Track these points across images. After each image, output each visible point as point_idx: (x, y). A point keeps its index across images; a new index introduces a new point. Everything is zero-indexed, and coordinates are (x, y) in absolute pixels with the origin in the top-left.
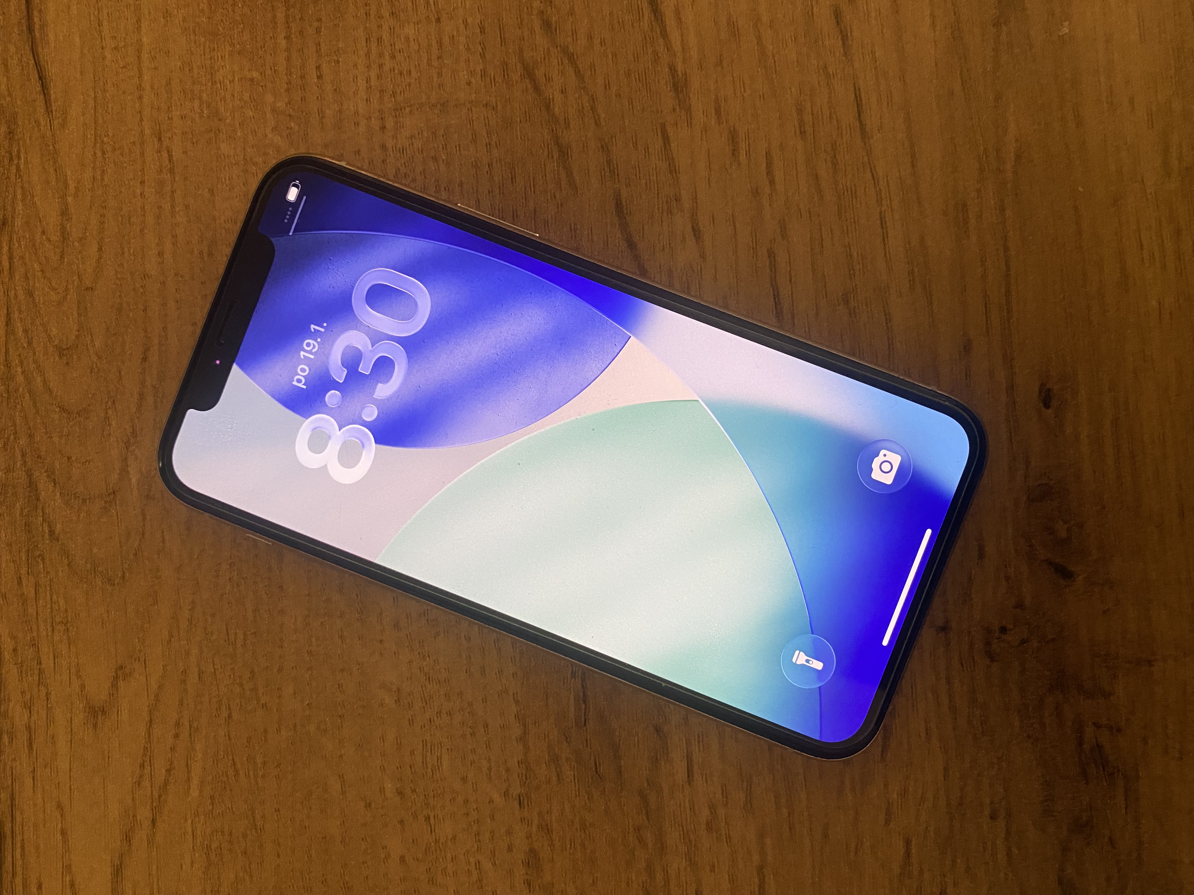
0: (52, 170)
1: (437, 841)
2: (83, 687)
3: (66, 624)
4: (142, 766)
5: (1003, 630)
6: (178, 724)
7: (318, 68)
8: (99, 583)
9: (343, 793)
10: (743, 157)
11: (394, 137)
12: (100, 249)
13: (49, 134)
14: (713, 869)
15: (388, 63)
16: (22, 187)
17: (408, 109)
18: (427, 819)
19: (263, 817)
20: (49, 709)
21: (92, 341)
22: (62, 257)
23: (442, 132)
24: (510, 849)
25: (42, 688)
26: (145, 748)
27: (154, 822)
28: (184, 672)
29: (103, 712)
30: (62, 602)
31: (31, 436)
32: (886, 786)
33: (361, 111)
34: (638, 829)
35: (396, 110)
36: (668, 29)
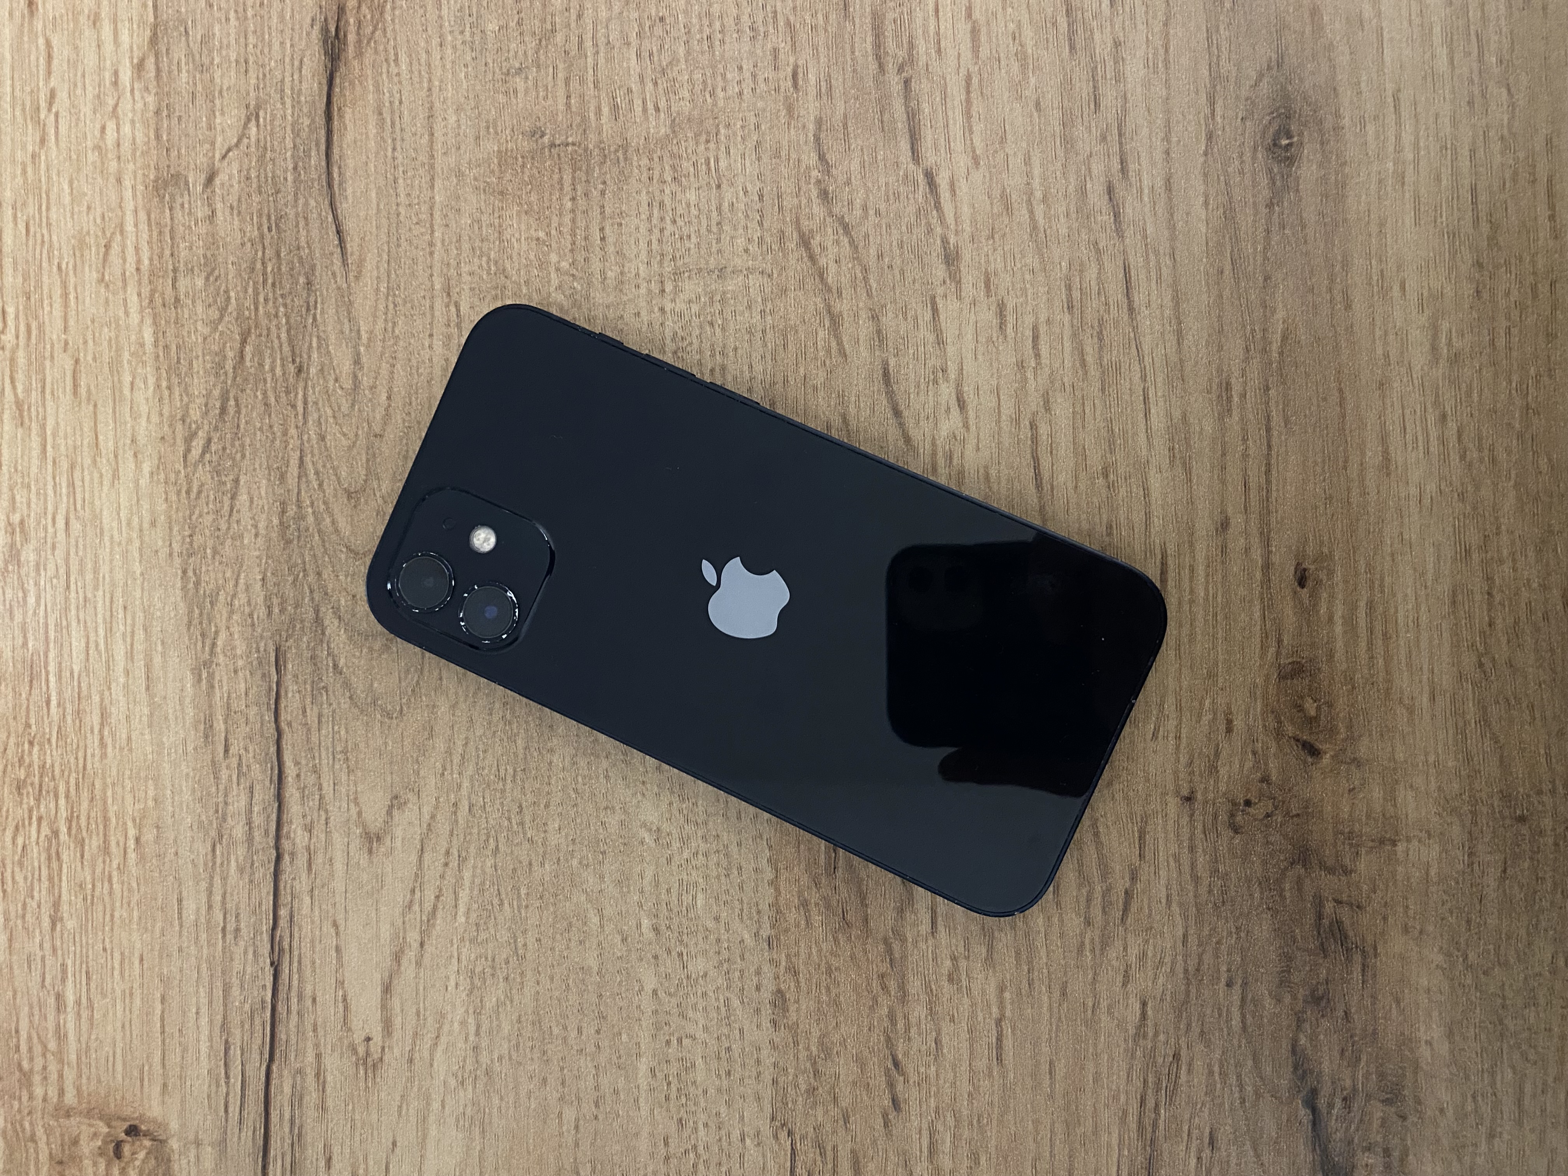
0: (346, 321)
1: (688, 977)
2: (360, 814)
3: (346, 754)
4: (413, 891)
5: (1248, 803)
6: (448, 853)
7: (602, 229)
8: (378, 716)
9: (602, 926)
10: (1009, 331)
11: (673, 300)
12: (389, 398)
13: (345, 286)
14: (952, 1019)
15: (670, 228)
16: (318, 337)
17: (686, 274)
18: (680, 955)
19: (525, 945)
20: (328, 833)
21: (379, 486)
22: (353, 405)
23: (719, 298)
24: (758, 988)
25: (322, 813)
26: (416, 875)
27: (422, 945)
28: (455, 805)
29: (379, 839)
30: (343, 732)
31: (319, 574)
32: (1125, 949)
33: (641, 272)
34: (882, 976)
35: (675, 274)
36: (942, 201)
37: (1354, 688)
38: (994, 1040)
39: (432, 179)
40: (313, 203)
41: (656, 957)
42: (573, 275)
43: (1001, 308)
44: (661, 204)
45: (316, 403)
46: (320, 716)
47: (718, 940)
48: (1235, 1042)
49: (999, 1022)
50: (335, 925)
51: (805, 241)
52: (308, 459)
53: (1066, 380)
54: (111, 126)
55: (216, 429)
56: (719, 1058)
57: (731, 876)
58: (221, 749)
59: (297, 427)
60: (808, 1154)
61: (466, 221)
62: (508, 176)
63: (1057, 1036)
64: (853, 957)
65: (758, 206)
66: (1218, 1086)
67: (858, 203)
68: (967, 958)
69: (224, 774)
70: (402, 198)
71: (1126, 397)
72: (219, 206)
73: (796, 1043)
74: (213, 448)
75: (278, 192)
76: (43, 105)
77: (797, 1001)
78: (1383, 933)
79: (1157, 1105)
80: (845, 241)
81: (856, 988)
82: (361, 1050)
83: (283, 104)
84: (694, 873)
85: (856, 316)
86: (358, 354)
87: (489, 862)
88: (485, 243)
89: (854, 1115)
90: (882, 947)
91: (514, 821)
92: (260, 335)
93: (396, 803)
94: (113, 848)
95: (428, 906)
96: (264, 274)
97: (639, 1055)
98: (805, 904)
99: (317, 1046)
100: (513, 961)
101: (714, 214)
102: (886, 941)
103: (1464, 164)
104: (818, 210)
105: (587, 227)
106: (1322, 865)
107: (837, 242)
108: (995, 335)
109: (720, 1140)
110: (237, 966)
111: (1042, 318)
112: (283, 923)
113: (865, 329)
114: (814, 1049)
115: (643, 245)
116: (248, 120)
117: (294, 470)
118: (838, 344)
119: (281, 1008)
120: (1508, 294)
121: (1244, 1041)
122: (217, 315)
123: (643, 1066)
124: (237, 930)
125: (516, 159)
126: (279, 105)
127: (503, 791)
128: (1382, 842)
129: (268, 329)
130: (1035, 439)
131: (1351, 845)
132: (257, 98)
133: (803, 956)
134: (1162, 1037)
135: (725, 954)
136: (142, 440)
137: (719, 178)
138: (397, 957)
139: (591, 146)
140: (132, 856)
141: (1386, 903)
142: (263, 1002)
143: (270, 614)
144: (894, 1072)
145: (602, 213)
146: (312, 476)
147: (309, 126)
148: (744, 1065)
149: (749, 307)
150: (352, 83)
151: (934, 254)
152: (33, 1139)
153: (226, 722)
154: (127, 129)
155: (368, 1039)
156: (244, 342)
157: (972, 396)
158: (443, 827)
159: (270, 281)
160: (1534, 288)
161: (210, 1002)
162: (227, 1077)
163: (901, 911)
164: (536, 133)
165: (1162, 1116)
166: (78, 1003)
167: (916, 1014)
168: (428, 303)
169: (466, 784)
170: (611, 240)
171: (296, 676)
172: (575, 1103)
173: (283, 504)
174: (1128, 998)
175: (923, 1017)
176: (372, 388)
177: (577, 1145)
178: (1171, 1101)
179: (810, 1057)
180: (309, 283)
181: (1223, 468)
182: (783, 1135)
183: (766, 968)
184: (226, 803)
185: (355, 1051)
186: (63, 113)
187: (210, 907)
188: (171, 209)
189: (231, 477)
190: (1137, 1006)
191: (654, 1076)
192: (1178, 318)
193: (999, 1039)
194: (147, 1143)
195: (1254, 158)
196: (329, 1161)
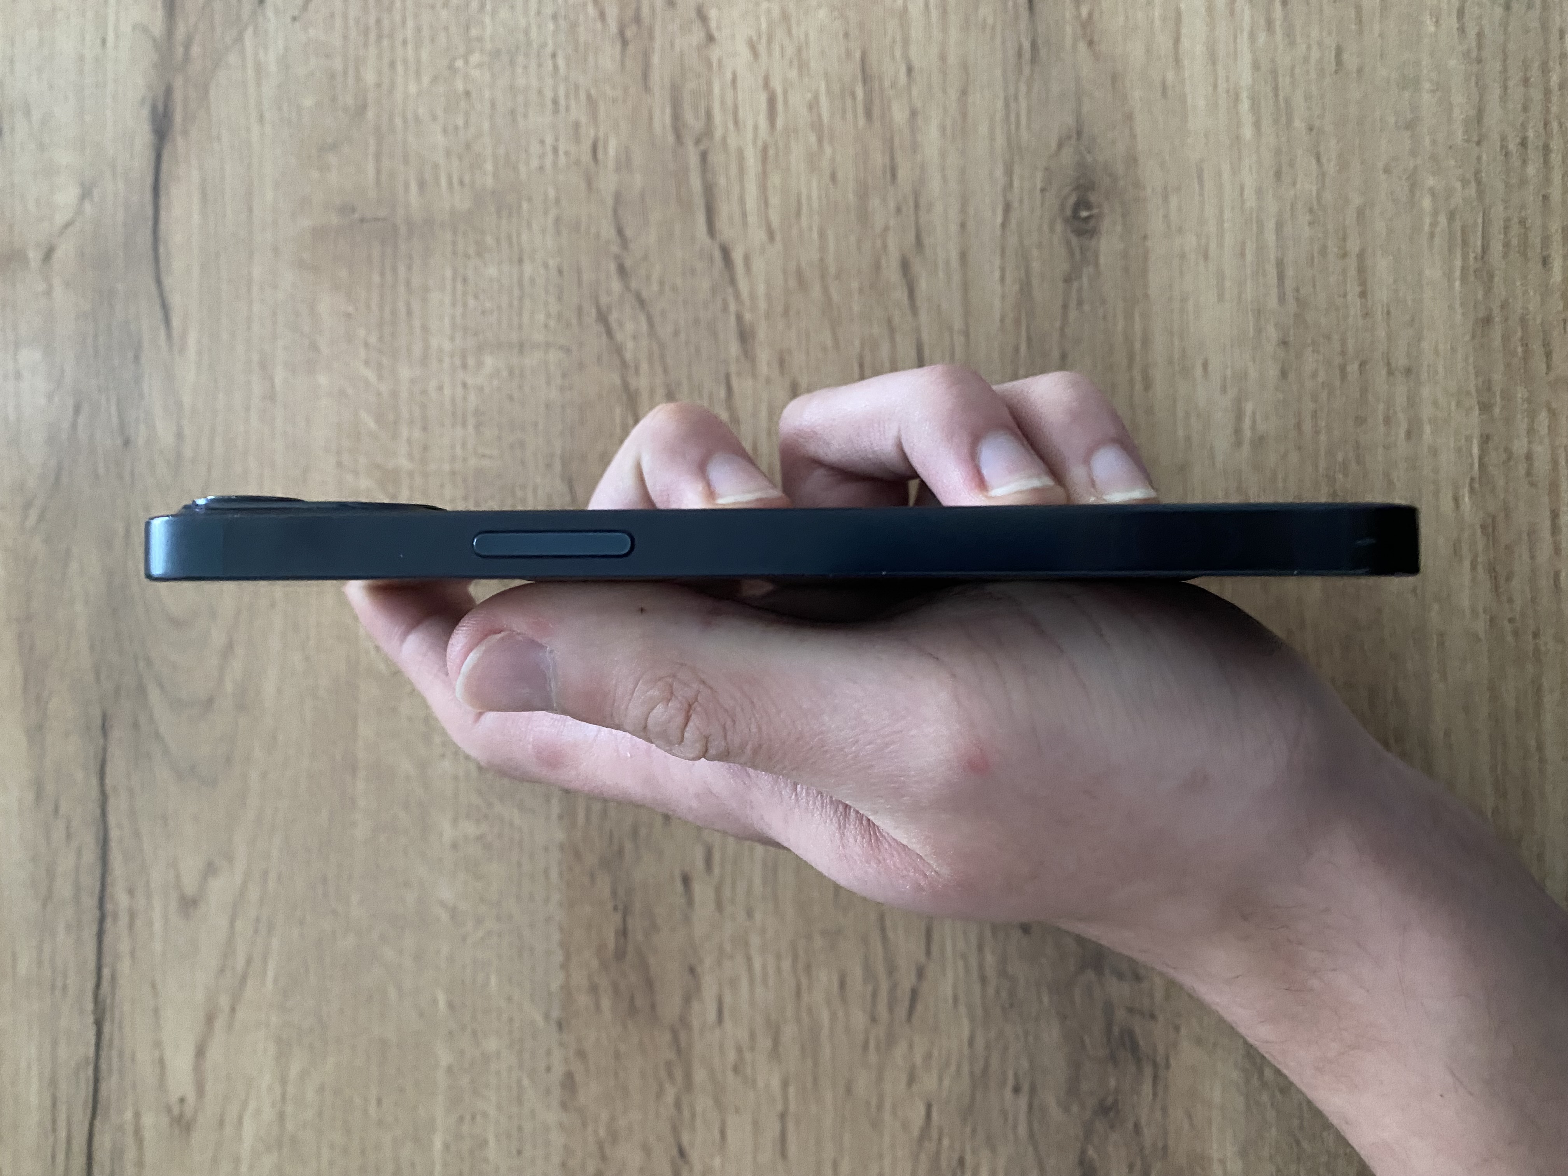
82: (176, 1111)
103: (1270, 237)
120: (1314, 375)
160: (1343, 369)
195: (1052, 230)
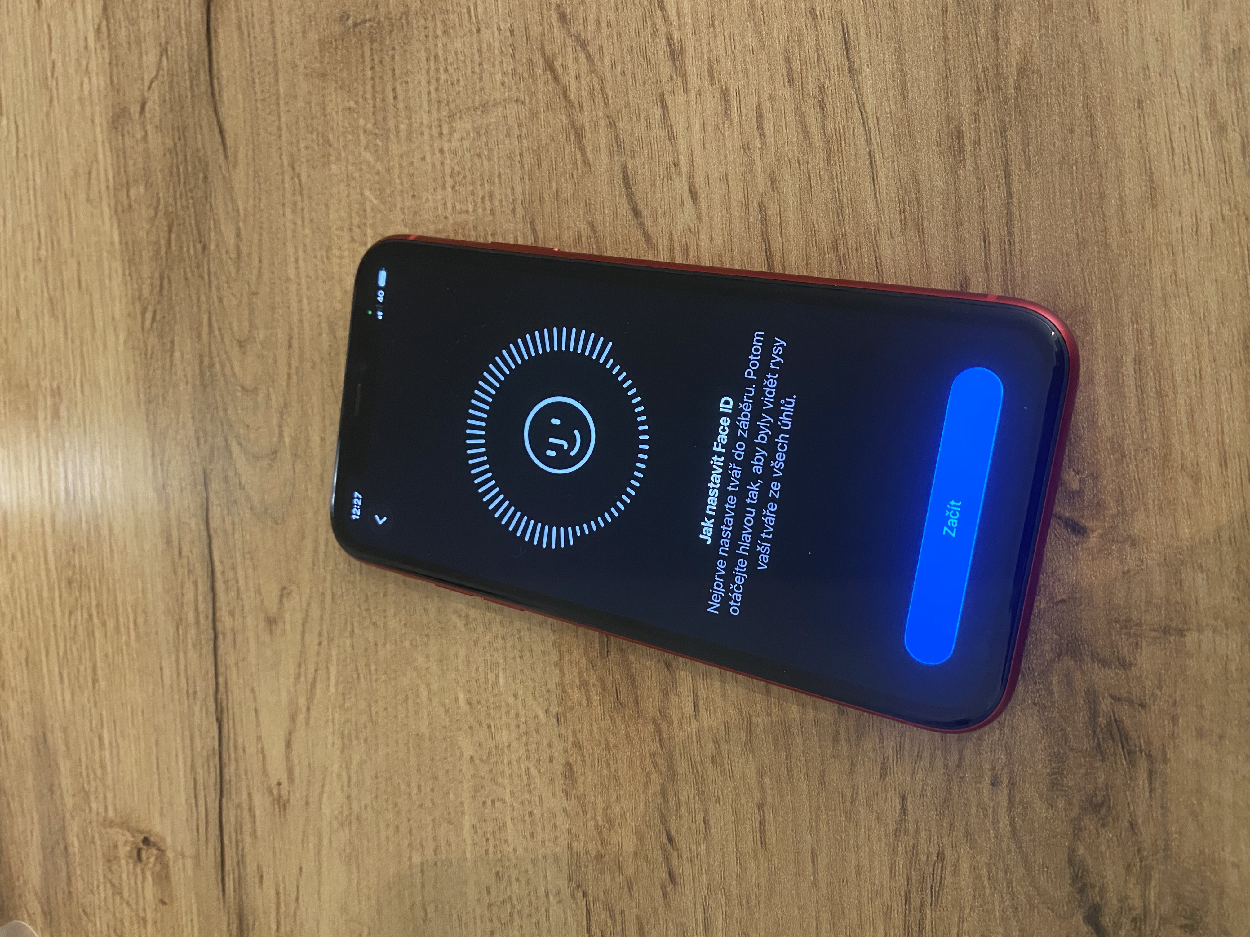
37: (1123, 456)
38: (757, 825)
39: (277, 74)
40: (203, 111)
41: (471, 728)
42: (376, 134)
43: (725, 95)
44: (436, 57)
45: (215, 273)
46: (233, 524)
47: (517, 715)
48: (1004, 846)
49: (761, 806)
50: (253, 691)
51: (550, 66)
52: (214, 318)
53: (790, 156)
54: (86, 80)
55: (159, 302)
56: (524, 821)
57: (525, 658)
58: (176, 552)
59: (205, 294)
60: (600, 916)
61: (301, 104)
62: (326, 60)
63: (817, 825)
64: (627, 736)
65: (510, 41)
66: (988, 891)
67: (591, 18)
68: (728, 741)
69: (180, 571)
70: (259, 96)
71: (853, 164)
72: (149, 127)
73: (585, 812)
74: (158, 317)
75: (182, 107)
76: (49, 74)
77: (583, 774)
78: (1173, 736)
79: (922, 905)
80: (582, 57)
81: (631, 765)
83: (181, 36)
84: (495, 655)
85: (596, 126)
86: (238, 229)
87: (348, 643)
88: (315, 120)
89: (637, 883)
90: (651, 727)
91: (363, 608)
92: (180, 224)
93: (284, 593)
94: (122, 629)
95: (310, 678)
96: (179, 175)
97: (463, 813)
98: (584, 684)
99: (248, 786)
100: (369, 725)
101: (477, 58)
102: (654, 721)
104: (558, 33)
105: (383, 91)
106: (1095, 657)
107: (576, 59)
108: (721, 122)
109: (529, 894)
110: (197, 721)
111: (765, 97)
112: (222, 688)
113: (603, 137)
114: (599, 819)
115: (424, 97)
116: (161, 55)
117: (205, 329)
118: (582, 156)
119: (225, 756)
121: (1013, 846)
122: (152, 212)
123: (467, 822)
124: (195, 693)
125: (331, 43)
126: (179, 39)
127: (353, 583)
128: (1166, 631)
129: (184, 219)
130: (764, 220)
131: (1129, 635)
132: (166, 36)
133: (586, 732)
134: (923, 834)
135: (523, 728)
136: (117, 316)
137: (478, 23)
138: (293, 718)
139: (382, 19)
140: (133, 634)
141: (1175, 701)
142: (214, 749)
143: (198, 445)
144: (669, 847)
145: (394, 75)
146: (217, 333)
147: (198, 50)
148: (543, 829)
149: (508, 135)
150: (221, 8)
151: (661, 53)
152: (93, 842)
153: (178, 530)
154: (94, 79)
155: (279, 784)
156: (170, 231)
157: (703, 186)
158: (315, 612)
159: (182, 180)
161: (184, 748)
162: (197, 806)
163: (666, 694)
164: (344, 17)
165: (928, 916)
166: (110, 743)
167: (685, 793)
168: (280, 178)
169: (329, 577)
170: (400, 98)
171: (216, 493)
172: (420, 850)
173: (201, 356)
174: (887, 791)
175: (691, 797)
176: (249, 255)
177: (423, 886)
178: (936, 901)
179: (597, 826)
180: (206, 178)
181: (959, 224)
182: (580, 895)
183: (556, 742)
184: (182, 594)
185: (271, 792)
186: (60, 78)
187: (178, 674)
188: (123, 135)
189: (169, 339)
190: (897, 801)
191: (476, 832)
192: (902, 71)
193: (762, 823)
194: (155, 851)
196: (261, 877)
